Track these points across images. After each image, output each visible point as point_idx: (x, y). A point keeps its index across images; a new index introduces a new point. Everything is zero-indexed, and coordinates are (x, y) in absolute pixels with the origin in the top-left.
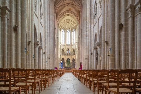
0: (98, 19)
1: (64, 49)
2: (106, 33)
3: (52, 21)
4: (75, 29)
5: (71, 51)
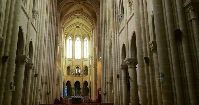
0: (127, 23)
1: (72, 65)
2: (143, 44)
3: (53, 24)
4: (88, 37)
5: (81, 69)
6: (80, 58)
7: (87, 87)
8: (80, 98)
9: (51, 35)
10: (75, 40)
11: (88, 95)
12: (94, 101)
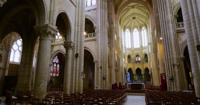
1: (132, 54)
3: (104, 9)
4: (145, 26)
5: (141, 57)
6: (139, 47)
7: (149, 74)
8: (141, 83)
9: (103, 21)
10: (133, 31)
11: (150, 81)
12: (158, 87)
